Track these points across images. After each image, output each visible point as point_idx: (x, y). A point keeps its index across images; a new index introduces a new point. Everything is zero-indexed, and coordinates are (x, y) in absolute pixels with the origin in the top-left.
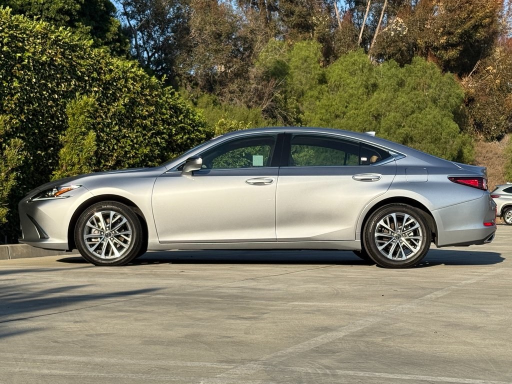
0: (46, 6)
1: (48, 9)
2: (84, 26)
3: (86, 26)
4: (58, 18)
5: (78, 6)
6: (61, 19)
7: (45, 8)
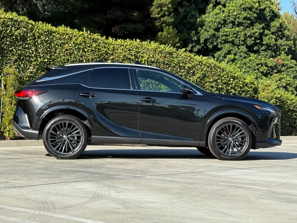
0: (238, 16)
1: (239, 18)
2: (259, 25)
3: (260, 25)
4: (244, 22)
5: (255, 15)
6: (246, 22)
7: (237, 17)
